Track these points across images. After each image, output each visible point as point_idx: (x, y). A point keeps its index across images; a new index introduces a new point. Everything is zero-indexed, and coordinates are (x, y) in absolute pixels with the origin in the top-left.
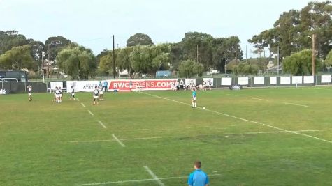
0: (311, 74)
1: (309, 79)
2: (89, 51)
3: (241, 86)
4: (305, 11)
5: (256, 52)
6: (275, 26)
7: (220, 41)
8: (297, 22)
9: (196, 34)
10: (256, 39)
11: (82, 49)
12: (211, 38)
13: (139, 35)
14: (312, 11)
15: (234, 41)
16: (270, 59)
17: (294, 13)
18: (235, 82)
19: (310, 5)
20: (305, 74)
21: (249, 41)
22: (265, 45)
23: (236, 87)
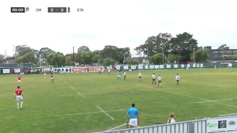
0: (162, 64)
1: (162, 66)
2: (62, 54)
3: (132, 70)
4: (158, 37)
5: (137, 54)
6: (146, 42)
7: (121, 50)
8: (155, 41)
9: (110, 46)
10: (137, 49)
11: (59, 53)
12: (117, 48)
13: (84, 47)
14: (161, 37)
15: (127, 49)
16: (144, 57)
17: (154, 37)
18: (130, 68)
19: (160, 34)
20: (159, 64)
21: (134, 49)
22: (141, 51)
23: (130, 70)
